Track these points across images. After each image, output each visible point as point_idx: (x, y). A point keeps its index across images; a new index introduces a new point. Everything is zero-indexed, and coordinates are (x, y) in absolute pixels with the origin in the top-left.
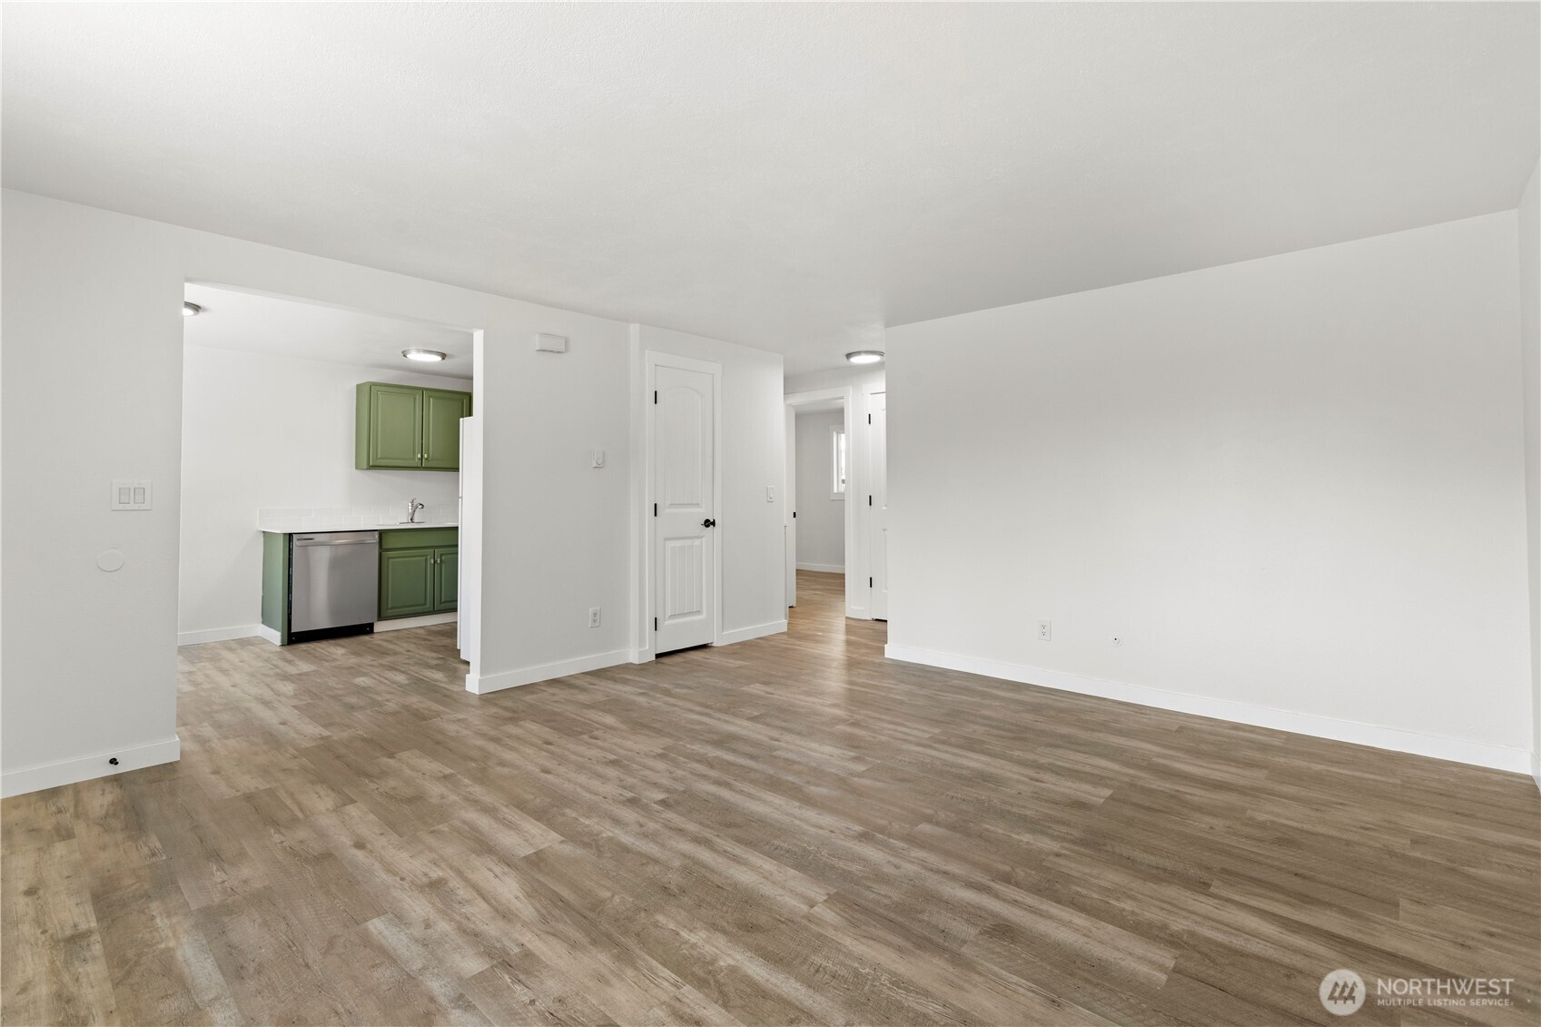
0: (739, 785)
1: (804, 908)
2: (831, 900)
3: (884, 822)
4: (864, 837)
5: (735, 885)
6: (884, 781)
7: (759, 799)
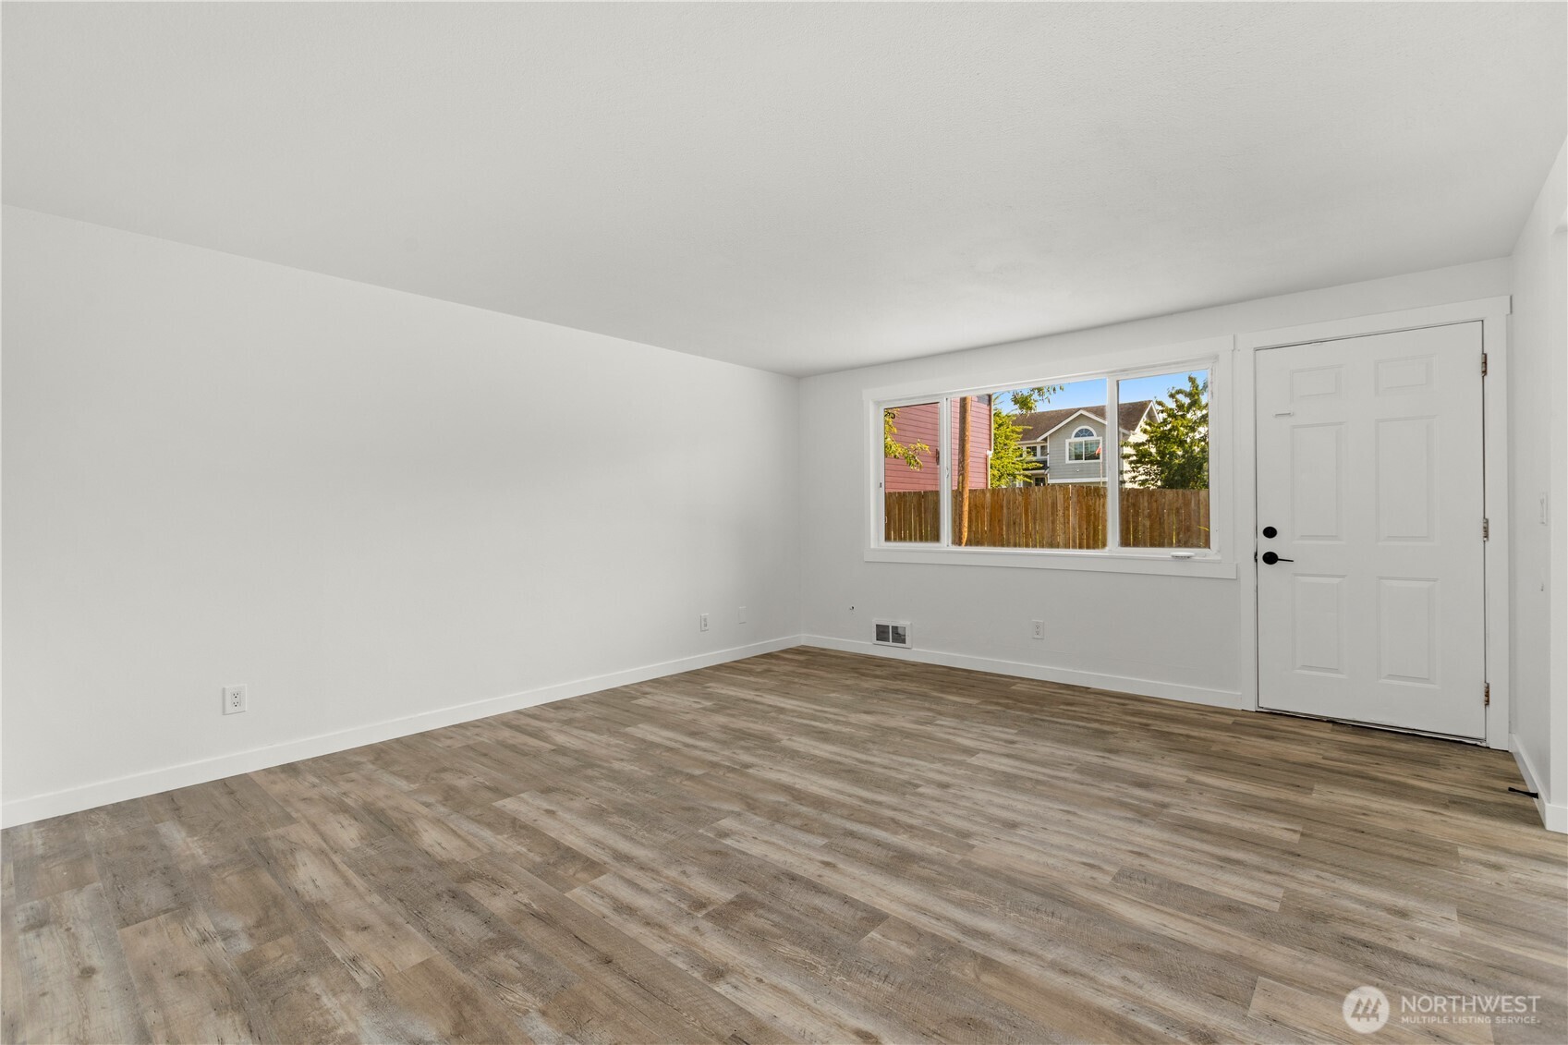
0: (855, 802)
1: (793, 738)
2: (779, 741)
3: (728, 775)
4: (747, 766)
5: (834, 744)
6: (709, 807)
7: (831, 790)
